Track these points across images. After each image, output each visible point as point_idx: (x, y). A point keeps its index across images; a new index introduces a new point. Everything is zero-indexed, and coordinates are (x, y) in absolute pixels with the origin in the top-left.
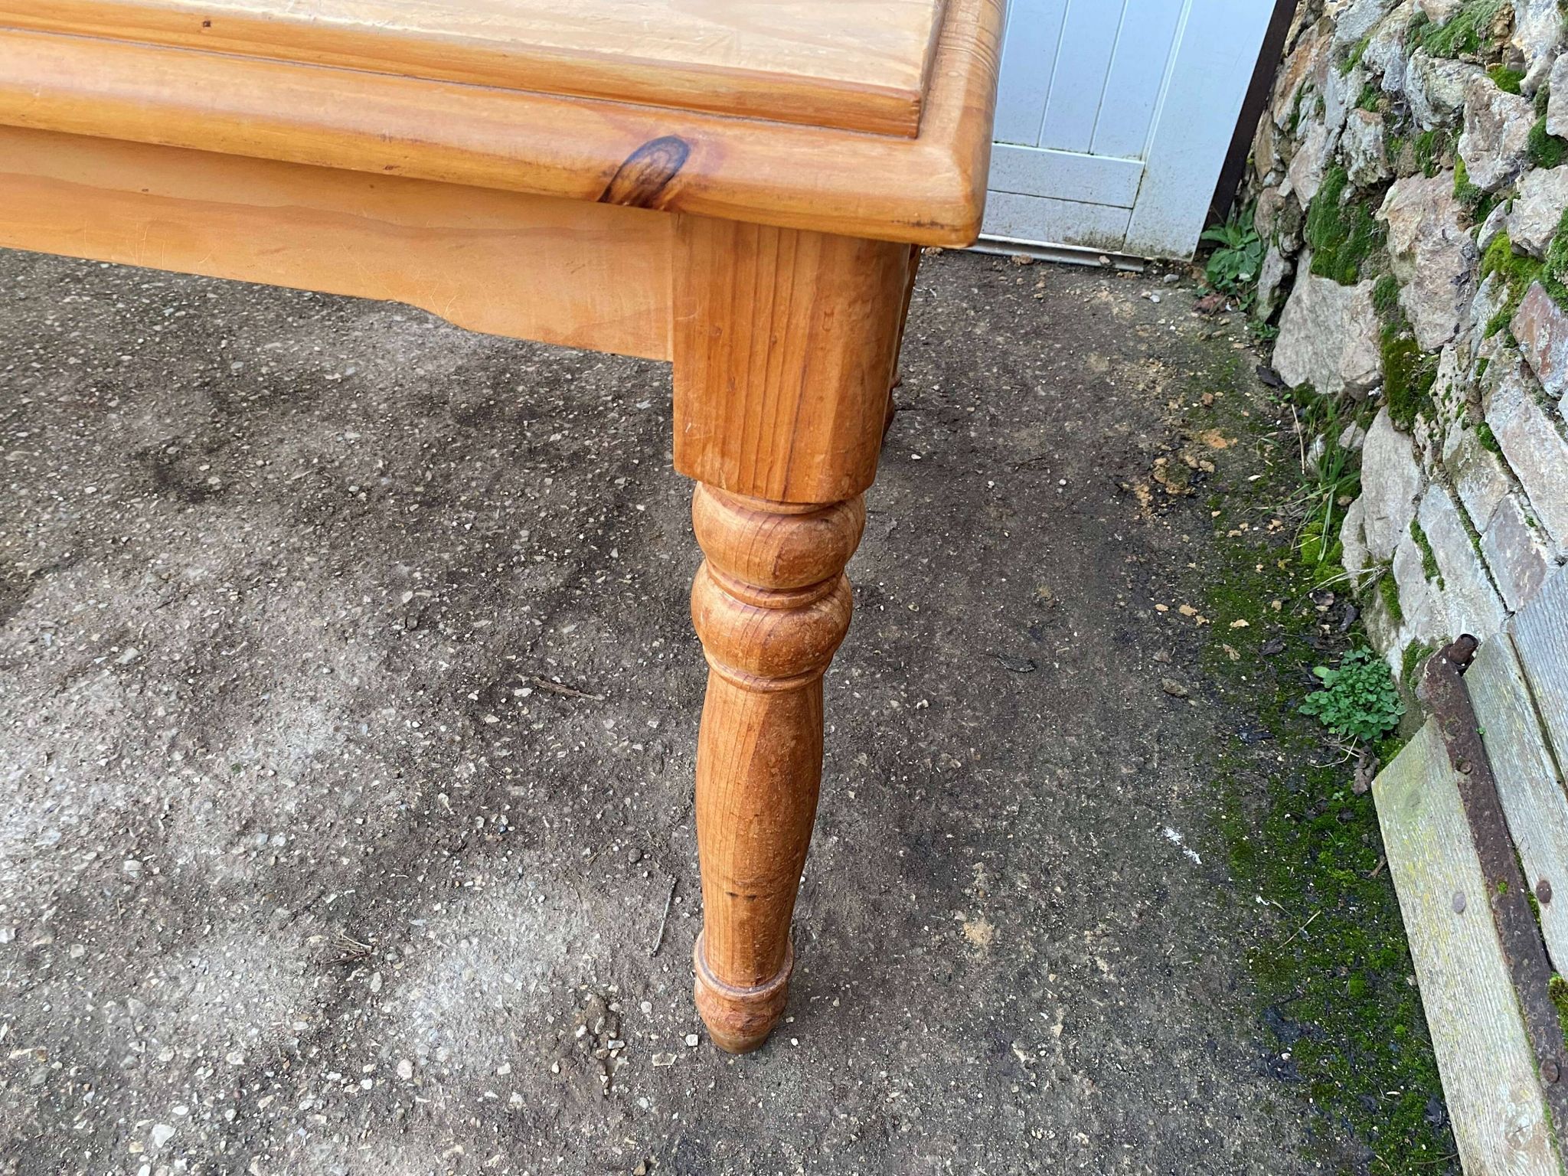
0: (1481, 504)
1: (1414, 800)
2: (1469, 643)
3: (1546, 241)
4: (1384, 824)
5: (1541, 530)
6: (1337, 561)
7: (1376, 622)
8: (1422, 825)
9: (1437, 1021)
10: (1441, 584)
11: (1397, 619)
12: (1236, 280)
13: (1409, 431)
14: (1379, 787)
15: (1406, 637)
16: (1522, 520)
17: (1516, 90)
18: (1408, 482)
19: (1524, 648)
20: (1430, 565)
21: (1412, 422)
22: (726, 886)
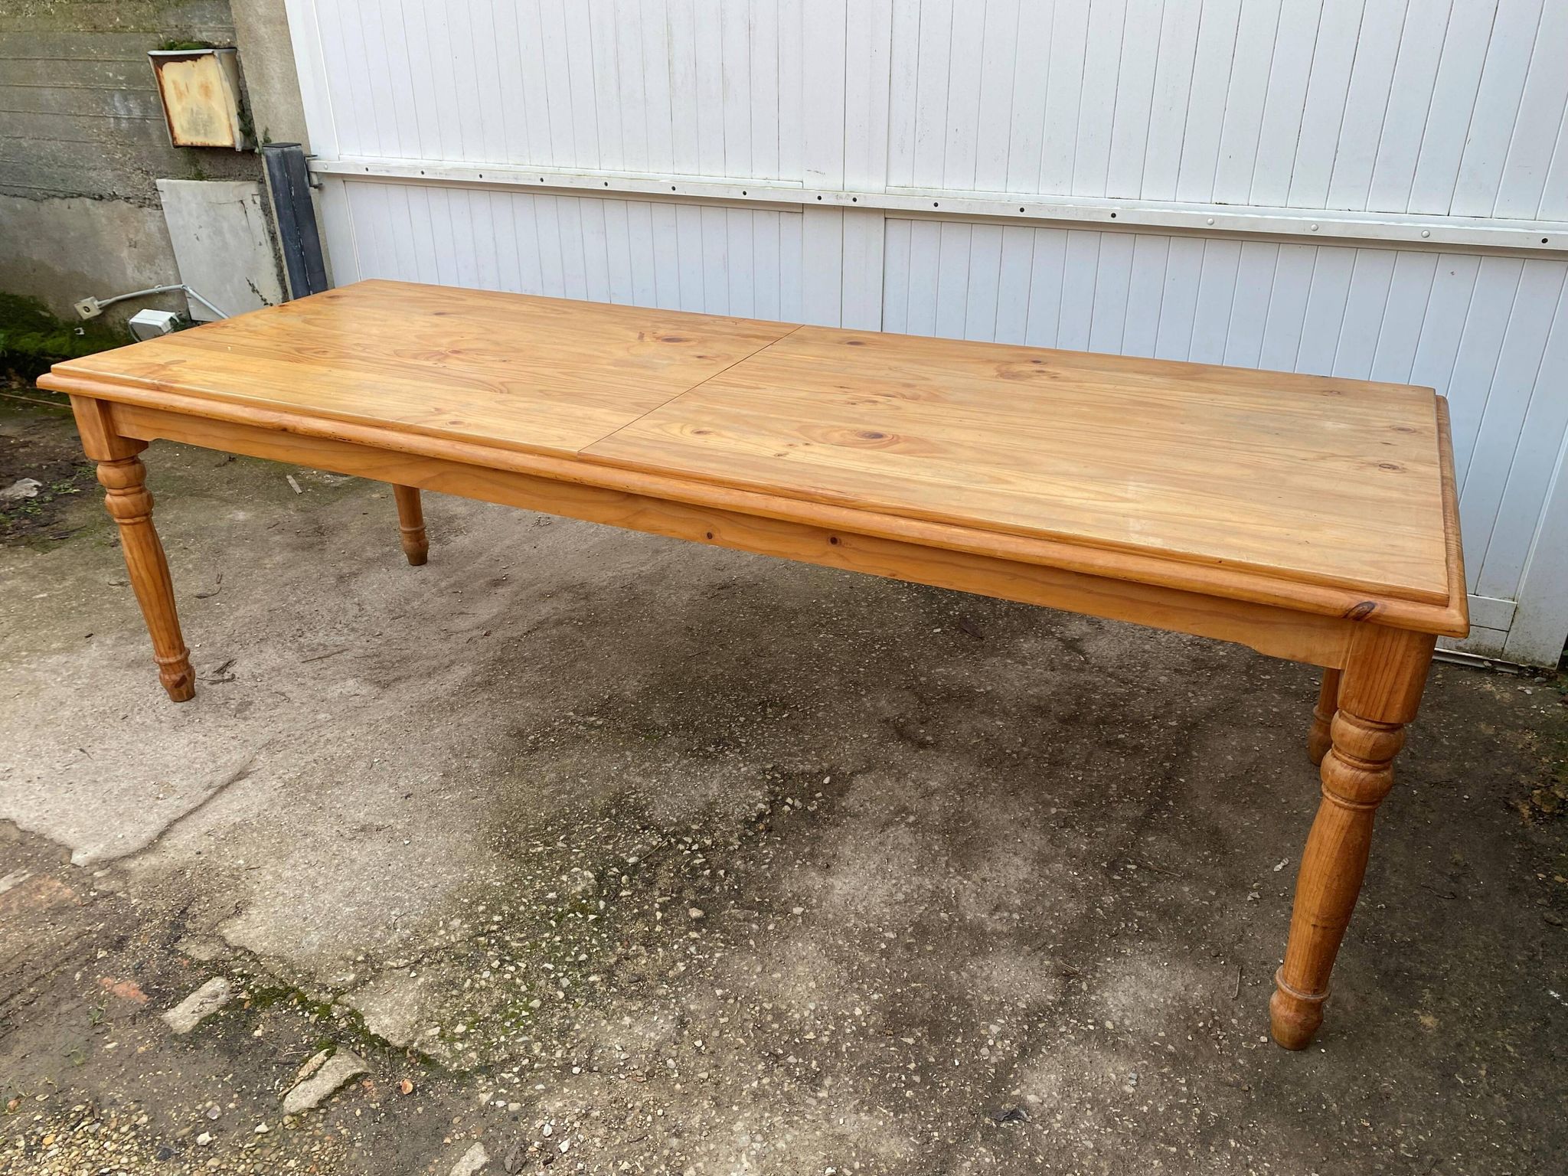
22: (1313, 921)
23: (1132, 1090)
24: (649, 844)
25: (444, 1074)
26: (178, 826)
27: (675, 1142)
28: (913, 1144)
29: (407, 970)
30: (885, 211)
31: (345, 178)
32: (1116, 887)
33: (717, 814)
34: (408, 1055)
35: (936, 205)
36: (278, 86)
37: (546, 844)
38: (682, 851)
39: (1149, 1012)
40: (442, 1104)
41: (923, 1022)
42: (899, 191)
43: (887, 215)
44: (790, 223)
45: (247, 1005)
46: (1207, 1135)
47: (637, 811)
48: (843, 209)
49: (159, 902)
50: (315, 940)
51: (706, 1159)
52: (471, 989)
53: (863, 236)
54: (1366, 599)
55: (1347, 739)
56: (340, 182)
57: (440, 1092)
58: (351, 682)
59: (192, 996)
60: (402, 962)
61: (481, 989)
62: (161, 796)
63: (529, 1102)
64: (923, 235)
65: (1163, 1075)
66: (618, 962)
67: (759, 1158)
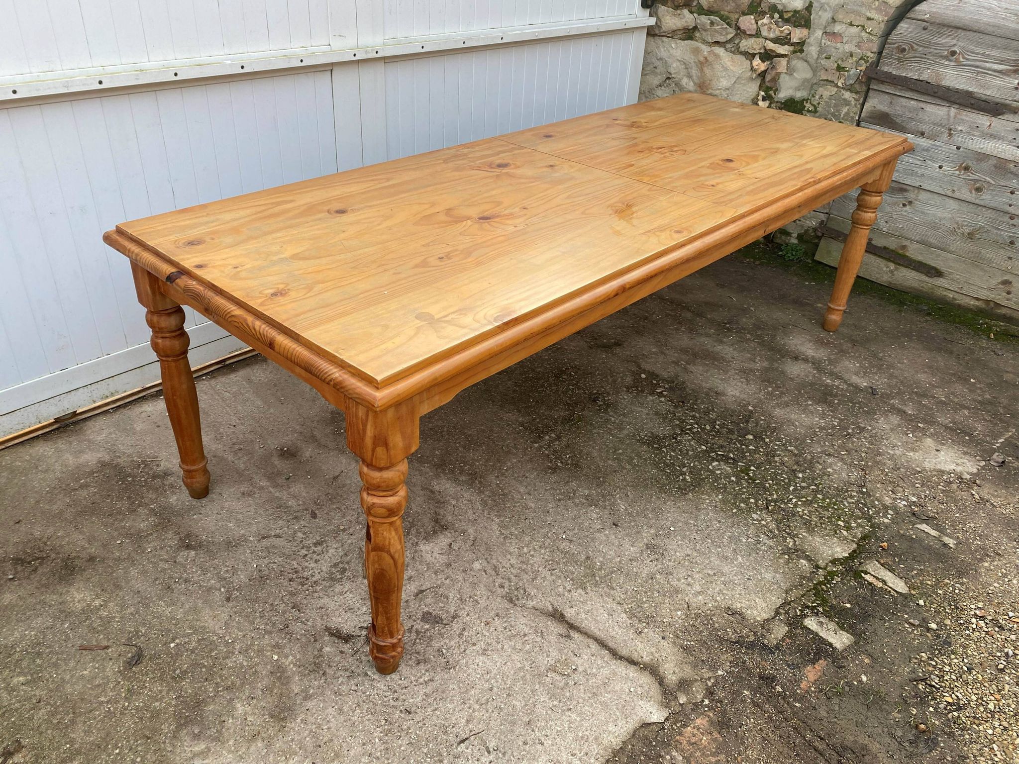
1: (829, 252)
2: (821, 222)
4: (825, 261)
7: (780, 239)
11: (790, 234)
14: (817, 257)
19: (836, 214)
24: (691, 440)
34: (863, 543)
35: (423, 47)
38: (698, 431)
40: (891, 536)
59: (821, 635)
60: (790, 540)
62: (572, 668)
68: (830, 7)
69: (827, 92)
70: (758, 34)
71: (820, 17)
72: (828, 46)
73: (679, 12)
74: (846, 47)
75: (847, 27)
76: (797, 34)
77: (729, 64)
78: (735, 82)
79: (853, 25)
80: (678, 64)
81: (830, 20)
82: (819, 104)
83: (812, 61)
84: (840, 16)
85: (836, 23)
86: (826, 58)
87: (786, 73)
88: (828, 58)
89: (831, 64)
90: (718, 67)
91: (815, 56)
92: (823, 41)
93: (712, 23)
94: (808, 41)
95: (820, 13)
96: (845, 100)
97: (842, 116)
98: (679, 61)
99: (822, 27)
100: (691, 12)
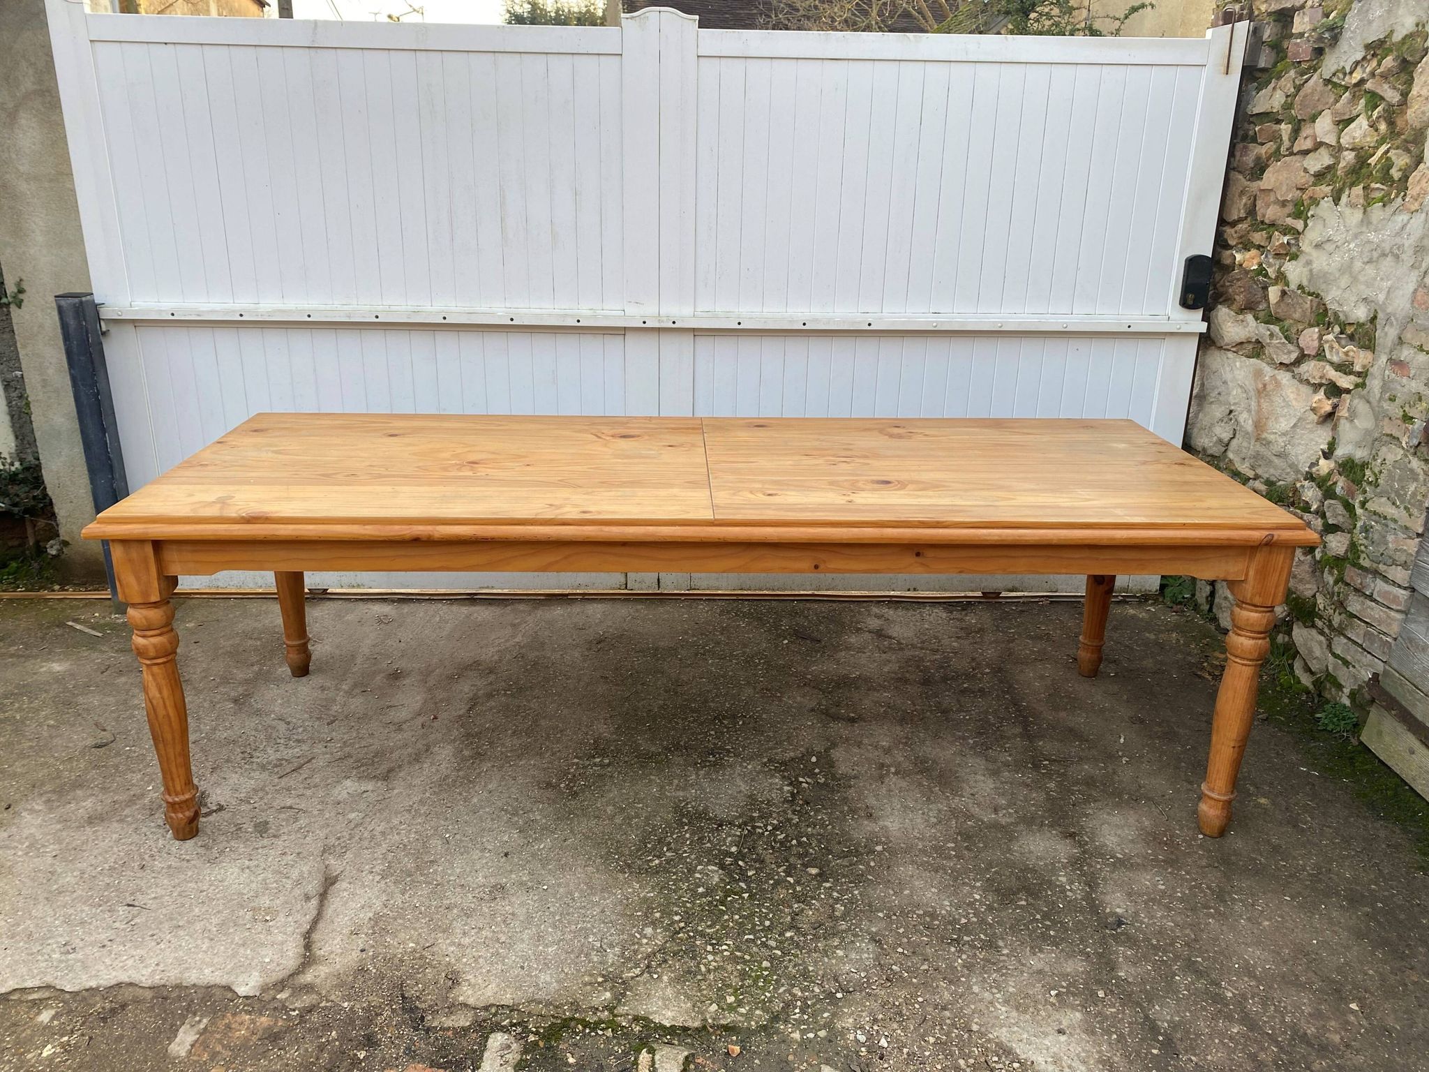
0: (1358, 635)
1: (1380, 733)
2: (1376, 675)
3: (1347, 551)
4: (1372, 748)
5: (1385, 633)
6: (1299, 682)
7: (1330, 693)
8: (1387, 739)
9: (1422, 790)
10: (1354, 667)
11: (1340, 687)
12: (1184, 598)
13: (1314, 626)
14: (1363, 738)
15: (1347, 691)
16: (1376, 633)
17: (1310, 512)
18: (1320, 643)
19: (1396, 667)
20: (1346, 663)
21: (1313, 622)
22: (1232, 744)
23: (1163, 887)
24: (735, 835)
25: (750, 1032)
26: (315, 936)
27: (947, 1013)
28: (1082, 960)
29: (646, 975)
30: (694, 330)
31: (136, 323)
32: (1049, 776)
33: (762, 802)
34: (711, 1030)
35: (739, 324)
36: (40, 238)
37: (659, 857)
38: (763, 834)
39: (1132, 841)
40: (769, 1053)
41: (1019, 891)
42: (705, 315)
43: (696, 332)
44: (615, 343)
45: (541, 1044)
46: (1221, 896)
47: (701, 815)
48: (659, 330)
49: (371, 998)
50: (548, 979)
51: (976, 1015)
52: (709, 971)
53: (676, 352)
54: (1267, 533)
55: (1251, 621)
56: (130, 328)
57: (759, 1044)
58: (348, 783)
59: (486, 1055)
60: (638, 971)
61: (716, 969)
62: (268, 918)
63: (829, 1026)
64: (724, 347)
65: (1170, 873)
66: (793, 919)
67: (1006, 1002)
68: (1396, 319)
69: (1392, 454)
70: (1320, 355)
71: (1386, 334)
72: (1392, 381)
73: (1241, 317)
74: (1413, 384)
75: (1415, 353)
76: (1361, 359)
77: (1292, 396)
78: (1295, 425)
79: (1423, 351)
80: (1239, 390)
81: (1396, 341)
82: (1381, 472)
83: (1374, 402)
84: (1408, 336)
85: (1404, 346)
86: (1390, 399)
87: (1347, 418)
88: (1392, 399)
89: (1395, 410)
90: (1278, 400)
91: (1378, 396)
92: (1387, 372)
93: (1272, 335)
94: (1371, 370)
95: (1386, 329)
96: (1412, 470)
97: (1408, 497)
98: (1241, 387)
99: (1387, 350)
100: (1256, 319)
